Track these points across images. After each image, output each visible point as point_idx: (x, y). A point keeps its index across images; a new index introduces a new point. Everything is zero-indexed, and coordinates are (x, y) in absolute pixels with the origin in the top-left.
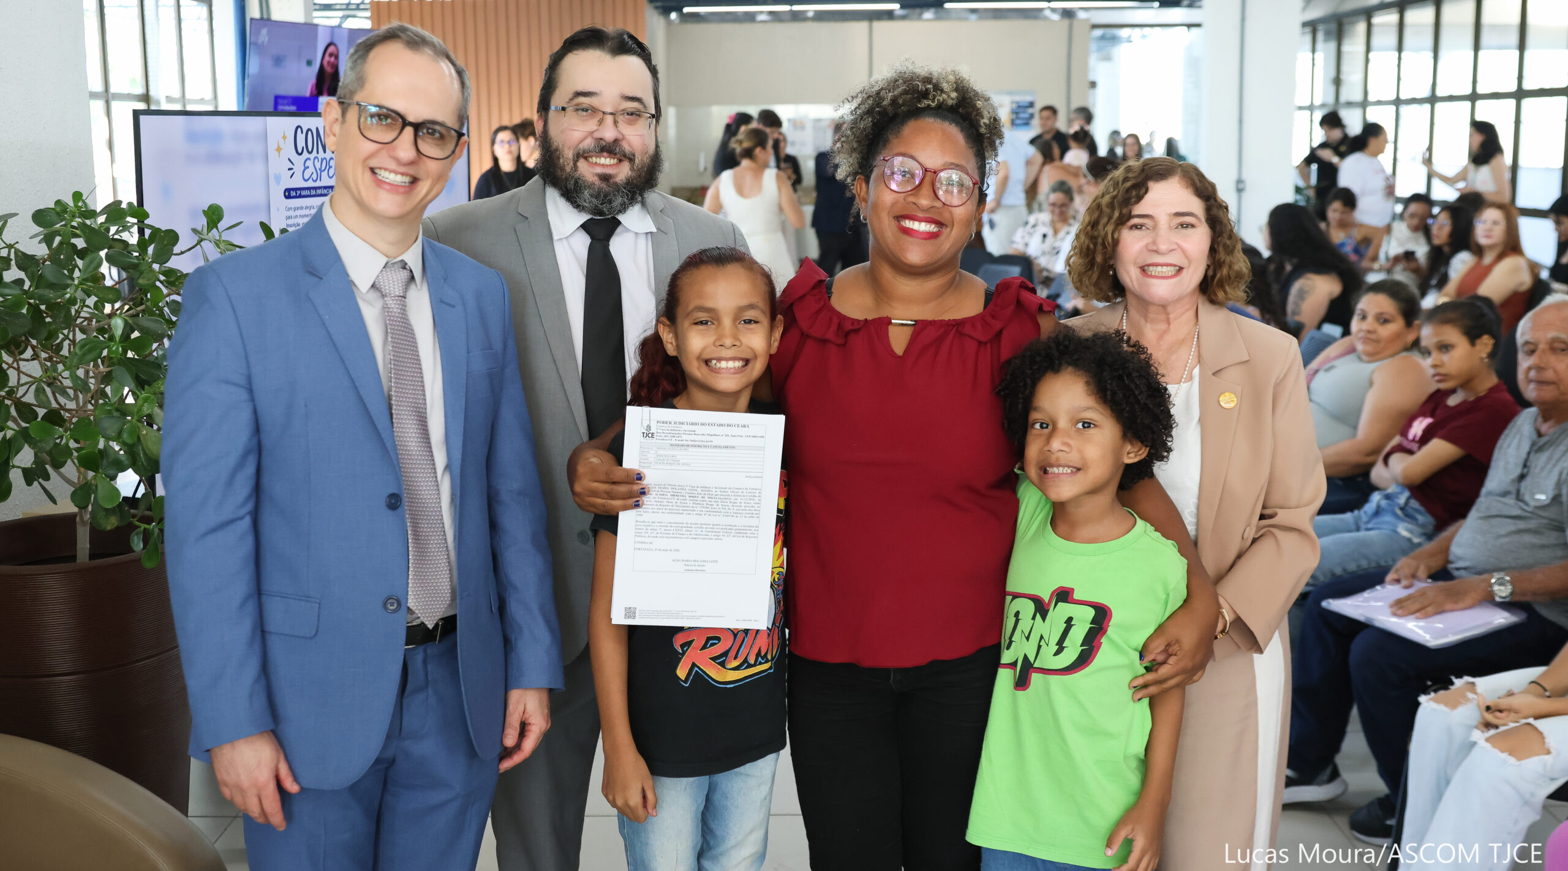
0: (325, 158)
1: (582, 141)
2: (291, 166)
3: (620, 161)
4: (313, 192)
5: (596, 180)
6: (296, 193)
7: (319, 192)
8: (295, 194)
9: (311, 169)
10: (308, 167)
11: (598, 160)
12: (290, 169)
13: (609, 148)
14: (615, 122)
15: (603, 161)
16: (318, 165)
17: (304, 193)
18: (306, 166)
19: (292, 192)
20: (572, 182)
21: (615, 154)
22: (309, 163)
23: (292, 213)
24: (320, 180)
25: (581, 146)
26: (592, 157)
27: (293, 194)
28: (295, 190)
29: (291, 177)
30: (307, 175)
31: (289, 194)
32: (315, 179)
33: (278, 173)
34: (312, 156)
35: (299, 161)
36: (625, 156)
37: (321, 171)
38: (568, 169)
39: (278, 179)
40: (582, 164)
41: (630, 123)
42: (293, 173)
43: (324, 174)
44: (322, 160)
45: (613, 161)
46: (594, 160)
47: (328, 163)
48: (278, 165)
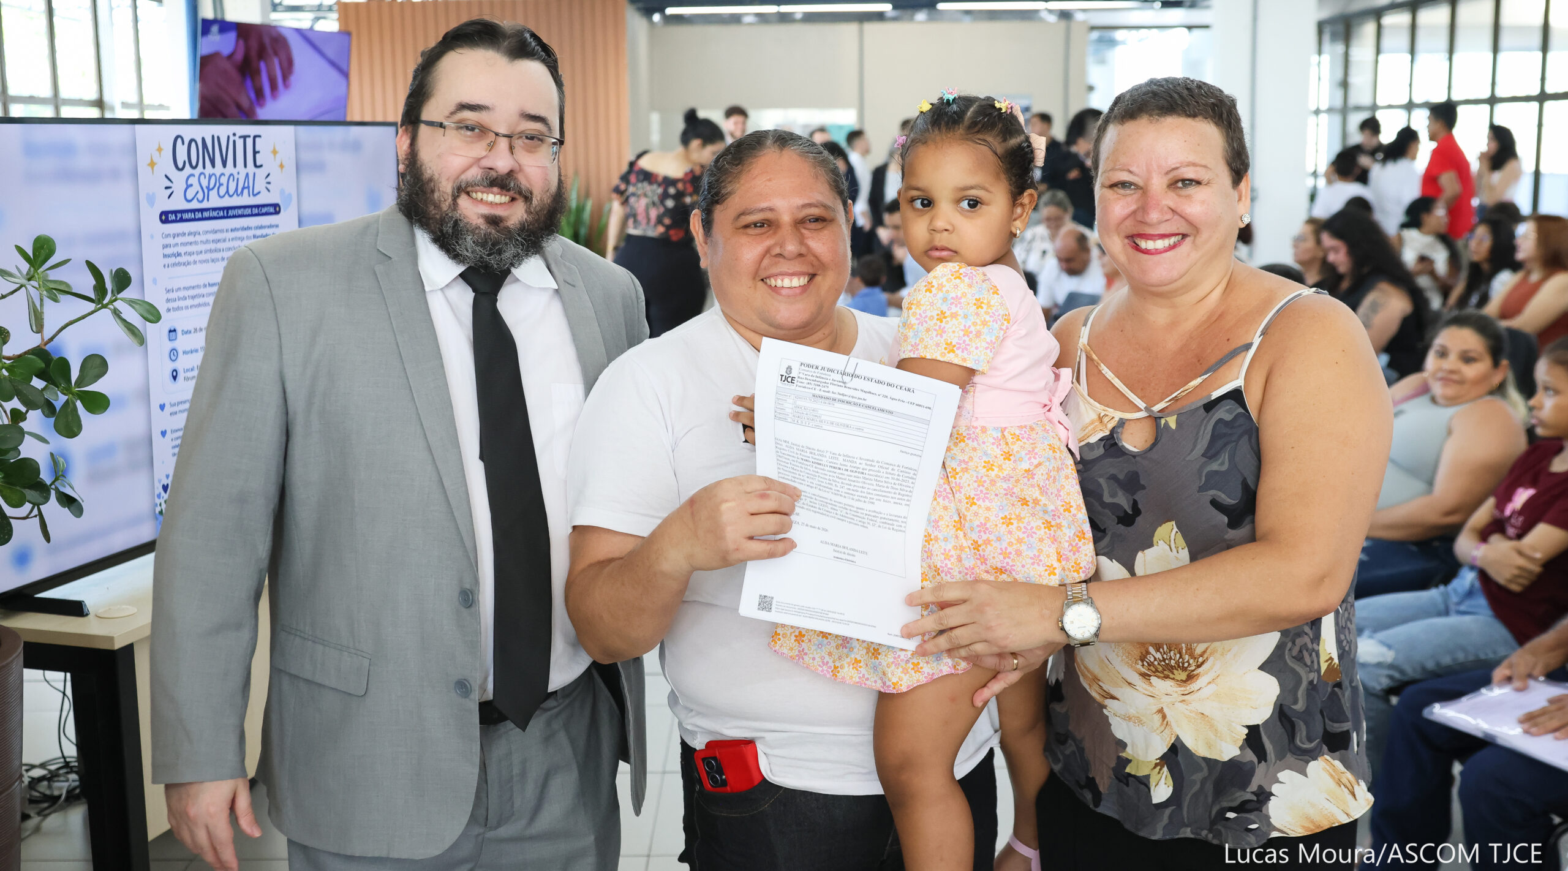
0: (213, 174)
1: (464, 171)
2: (169, 184)
3: (513, 199)
4: (199, 215)
5: (480, 222)
6: (176, 216)
7: (206, 214)
8: (174, 218)
9: (196, 187)
10: (191, 185)
11: (485, 197)
12: (167, 188)
13: (501, 182)
14: (511, 148)
15: (491, 198)
16: (205, 183)
17: (185, 216)
18: (189, 183)
19: (170, 215)
20: (451, 224)
21: (509, 190)
22: (193, 181)
23: (170, 241)
24: (208, 200)
25: (463, 177)
26: (476, 192)
27: (172, 217)
28: (175, 212)
29: (169, 197)
30: (190, 194)
31: (165, 217)
32: (201, 198)
33: (151, 193)
34: (197, 172)
35: (179, 178)
36: (520, 193)
37: (209, 190)
38: (445, 207)
39: (151, 199)
40: (463, 202)
41: (530, 150)
42: (172, 192)
43: (213, 194)
44: (210, 177)
45: (505, 199)
46: (480, 195)
47: (218, 180)
48: (151, 183)
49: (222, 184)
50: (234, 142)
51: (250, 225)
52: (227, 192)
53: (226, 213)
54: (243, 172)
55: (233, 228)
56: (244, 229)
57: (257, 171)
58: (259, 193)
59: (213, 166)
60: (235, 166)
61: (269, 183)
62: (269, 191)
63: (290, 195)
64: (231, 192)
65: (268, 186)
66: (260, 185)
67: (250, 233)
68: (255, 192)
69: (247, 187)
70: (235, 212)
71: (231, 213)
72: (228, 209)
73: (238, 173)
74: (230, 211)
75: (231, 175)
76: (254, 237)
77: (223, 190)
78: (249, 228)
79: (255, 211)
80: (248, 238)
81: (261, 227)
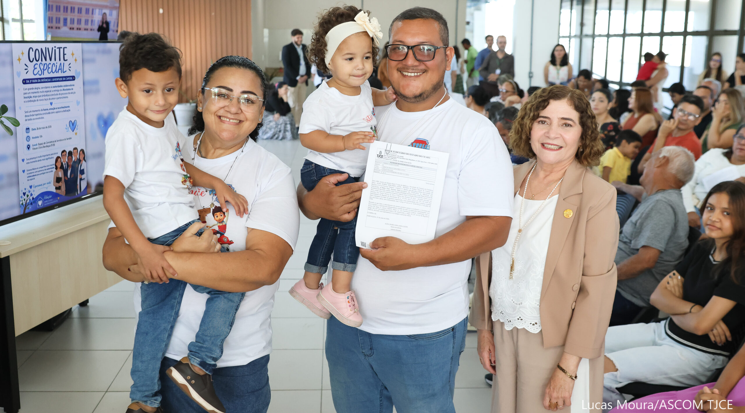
49: (50, 68)
50: (55, 50)
51: (62, 85)
52: (52, 71)
53: (51, 80)
54: (59, 63)
55: (54, 86)
56: (59, 86)
59: (46, 60)
60: (55, 60)
64: (54, 71)
67: (62, 88)
68: (64, 71)
69: (61, 69)
70: (55, 79)
71: (53, 80)
72: (52, 78)
73: (57, 63)
74: (53, 79)
75: (54, 64)
76: (64, 90)
77: (50, 70)
78: (61, 86)
79: (64, 79)
81: (67, 86)
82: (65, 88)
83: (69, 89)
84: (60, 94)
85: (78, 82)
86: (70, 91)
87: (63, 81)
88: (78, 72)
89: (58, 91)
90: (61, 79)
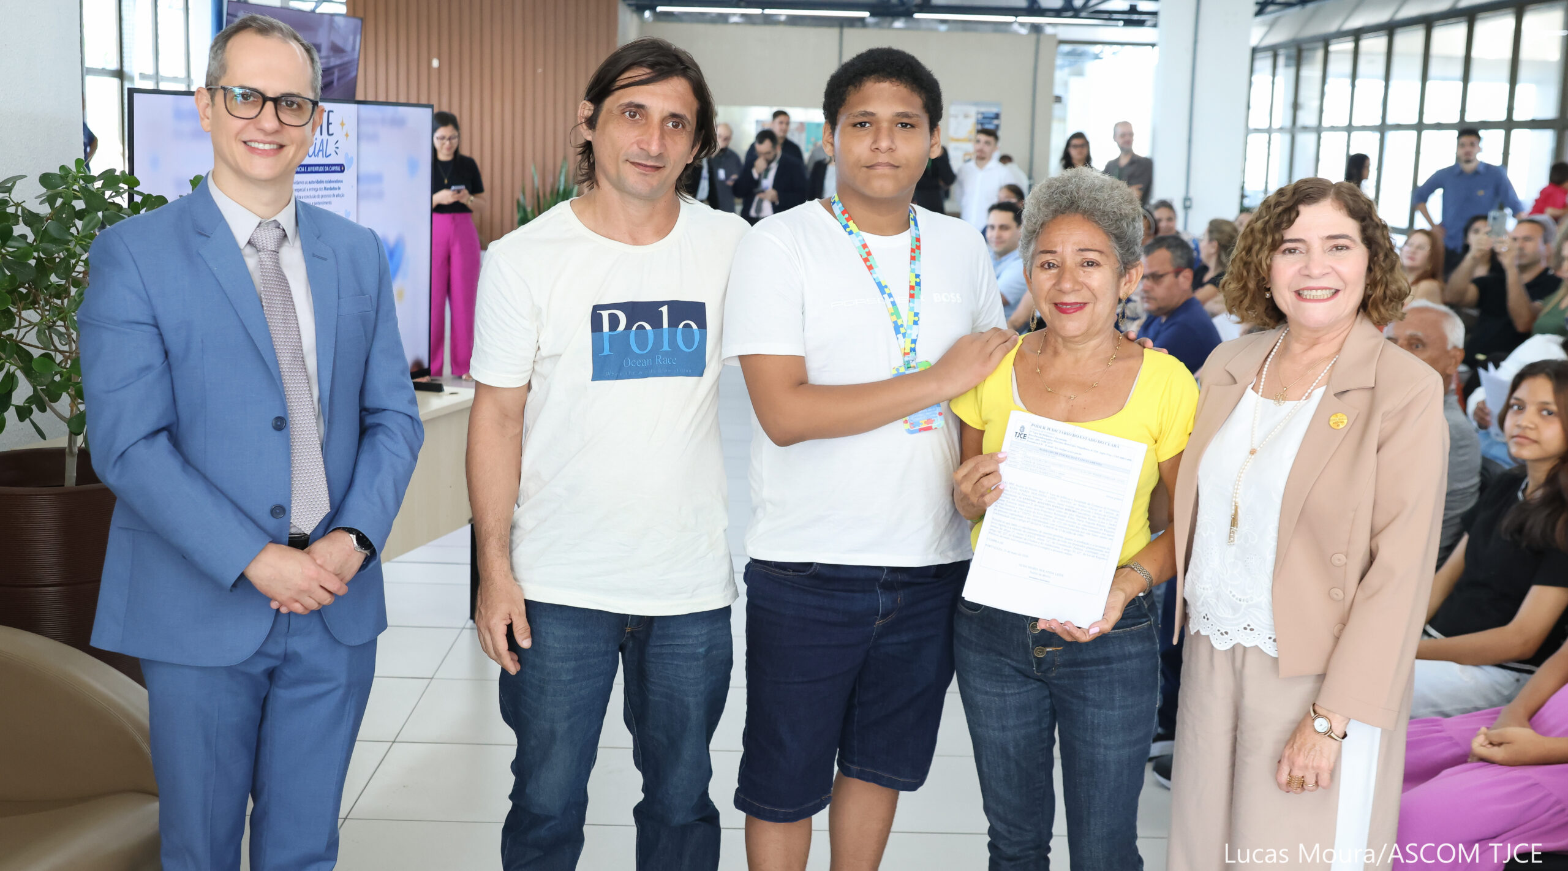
56: (318, 182)
57: (330, 138)
58: (330, 155)
61: (337, 148)
62: (337, 154)
63: (352, 158)
65: (337, 150)
66: (331, 149)
67: (322, 186)
70: (313, 169)
74: (309, 168)
78: (321, 182)
79: (327, 169)
80: (321, 189)
82: (328, 185)
83: (334, 189)
84: (319, 196)
85: (349, 176)
86: (336, 192)
87: (324, 172)
88: (349, 157)
89: (316, 190)
90: (322, 169)
